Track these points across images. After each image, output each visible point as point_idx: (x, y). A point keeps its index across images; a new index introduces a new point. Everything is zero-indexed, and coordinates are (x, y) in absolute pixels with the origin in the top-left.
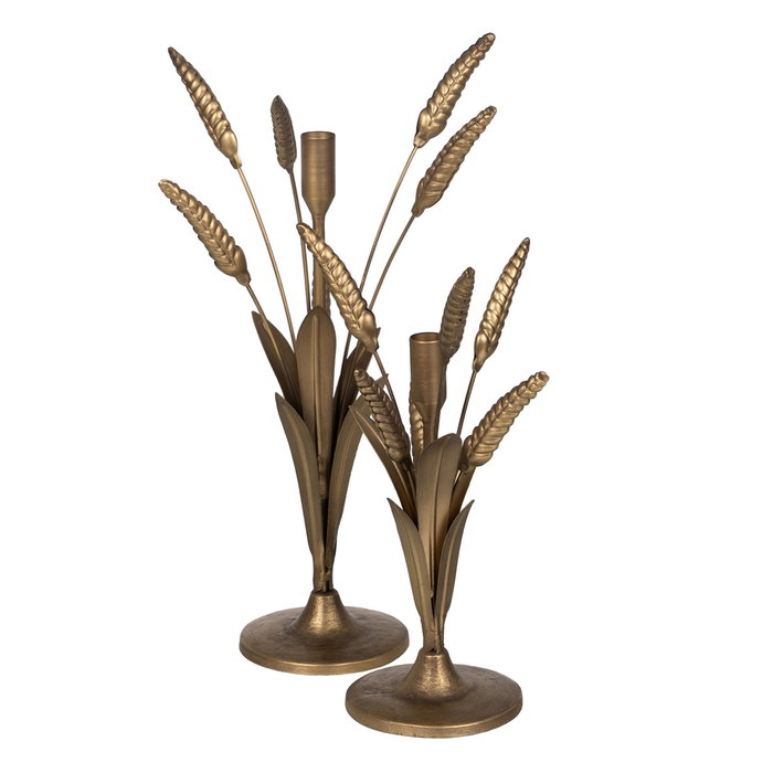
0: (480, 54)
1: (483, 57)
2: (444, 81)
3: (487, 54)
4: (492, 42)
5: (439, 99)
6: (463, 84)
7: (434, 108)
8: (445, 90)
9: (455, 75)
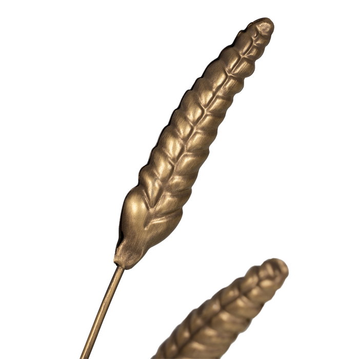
0: (244, 65)
1: (250, 71)
2: (170, 130)
3: (258, 63)
4: (267, 39)
5: (163, 168)
6: (211, 133)
7: (153, 186)
8: (173, 147)
9: (193, 114)
